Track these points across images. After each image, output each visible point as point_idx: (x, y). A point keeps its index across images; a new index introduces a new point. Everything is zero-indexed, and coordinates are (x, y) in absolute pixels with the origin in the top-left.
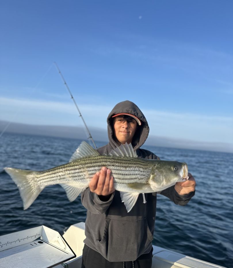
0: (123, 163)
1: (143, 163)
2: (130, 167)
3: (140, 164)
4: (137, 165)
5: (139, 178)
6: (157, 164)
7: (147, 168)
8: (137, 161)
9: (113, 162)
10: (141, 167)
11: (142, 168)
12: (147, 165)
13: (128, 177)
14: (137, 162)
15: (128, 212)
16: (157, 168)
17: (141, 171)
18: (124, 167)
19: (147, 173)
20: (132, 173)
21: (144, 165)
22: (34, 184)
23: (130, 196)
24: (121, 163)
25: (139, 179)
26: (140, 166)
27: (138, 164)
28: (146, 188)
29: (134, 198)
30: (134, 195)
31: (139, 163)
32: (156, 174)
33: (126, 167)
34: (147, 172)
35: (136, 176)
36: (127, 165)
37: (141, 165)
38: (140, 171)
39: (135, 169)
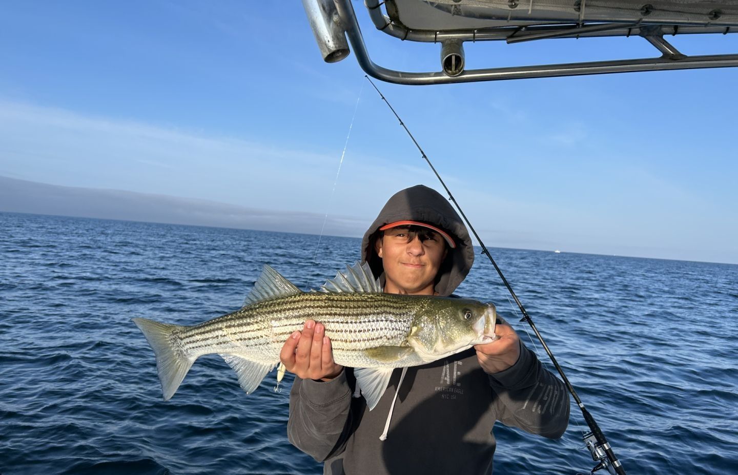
0: (350, 308)
1: (396, 302)
2: (366, 314)
3: (388, 306)
4: (382, 309)
5: (388, 335)
6: (426, 305)
7: (404, 314)
8: (381, 300)
9: (329, 306)
10: (390, 313)
11: (393, 314)
12: (404, 308)
13: (364, 336)
14: (383, 303)
15: (371, 410)
16: (427, 312)
17: (391, 321)
18: (353, 315)
19: (405, 324)
20: (372, 326)
21: (397, 308)
22: (178, 350)
23: (375, 375)
24: (346, 307)
25: (389, 339)
26: (388, 310)
27: (385, 306)
28: (406, 357)
29: (383, 379)
30: (382, 374)
31: (386, 303)
32: (423, 325)
33: (357, 315)
34: (405, 321)
35: (382, 333)
36: (359, 311)
37: (391, 307)
38: (388, 322)
39: (379, 319)
